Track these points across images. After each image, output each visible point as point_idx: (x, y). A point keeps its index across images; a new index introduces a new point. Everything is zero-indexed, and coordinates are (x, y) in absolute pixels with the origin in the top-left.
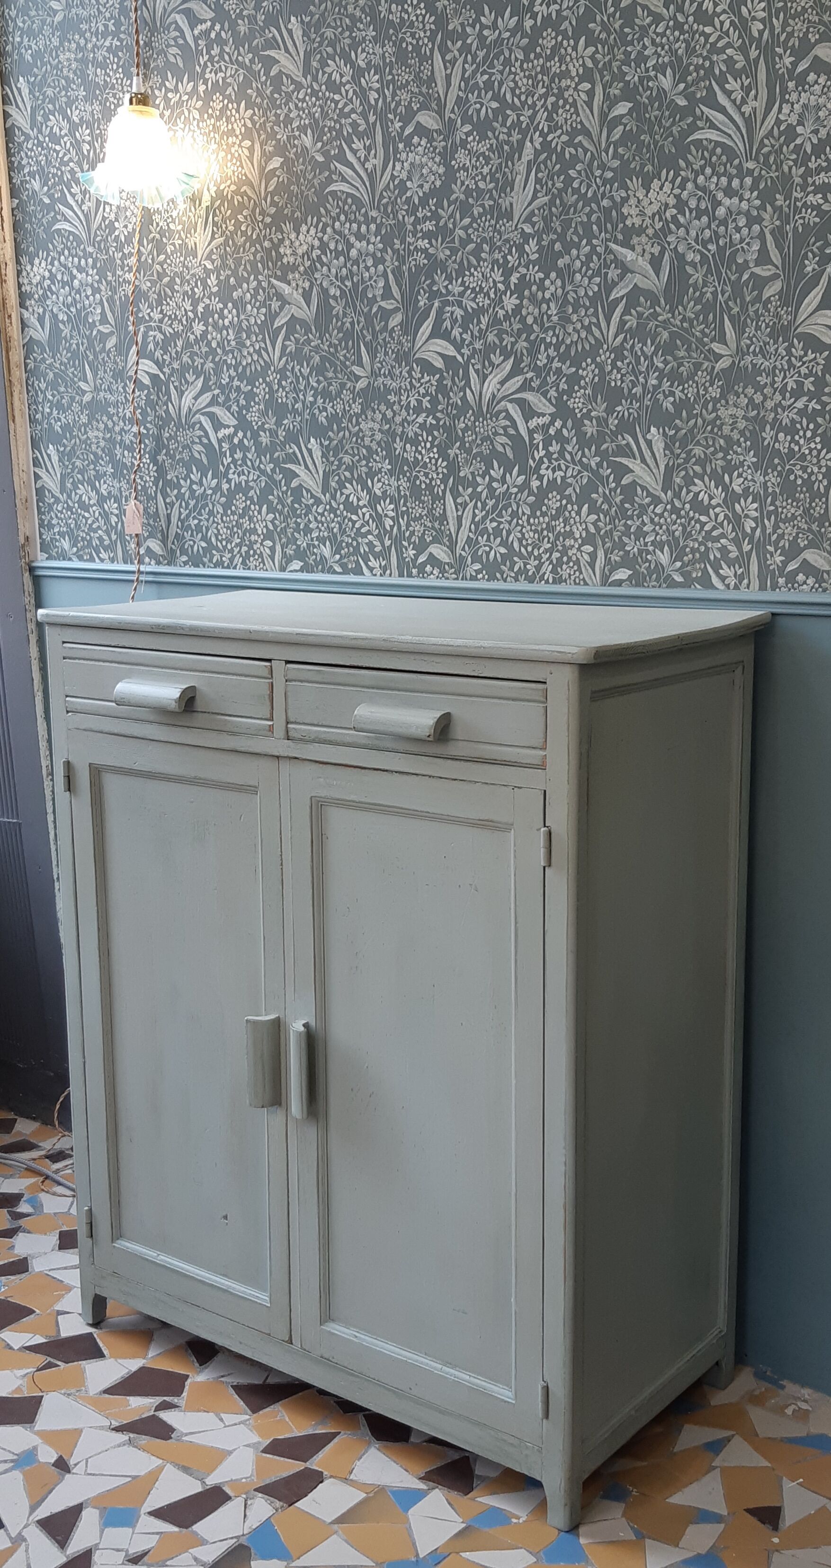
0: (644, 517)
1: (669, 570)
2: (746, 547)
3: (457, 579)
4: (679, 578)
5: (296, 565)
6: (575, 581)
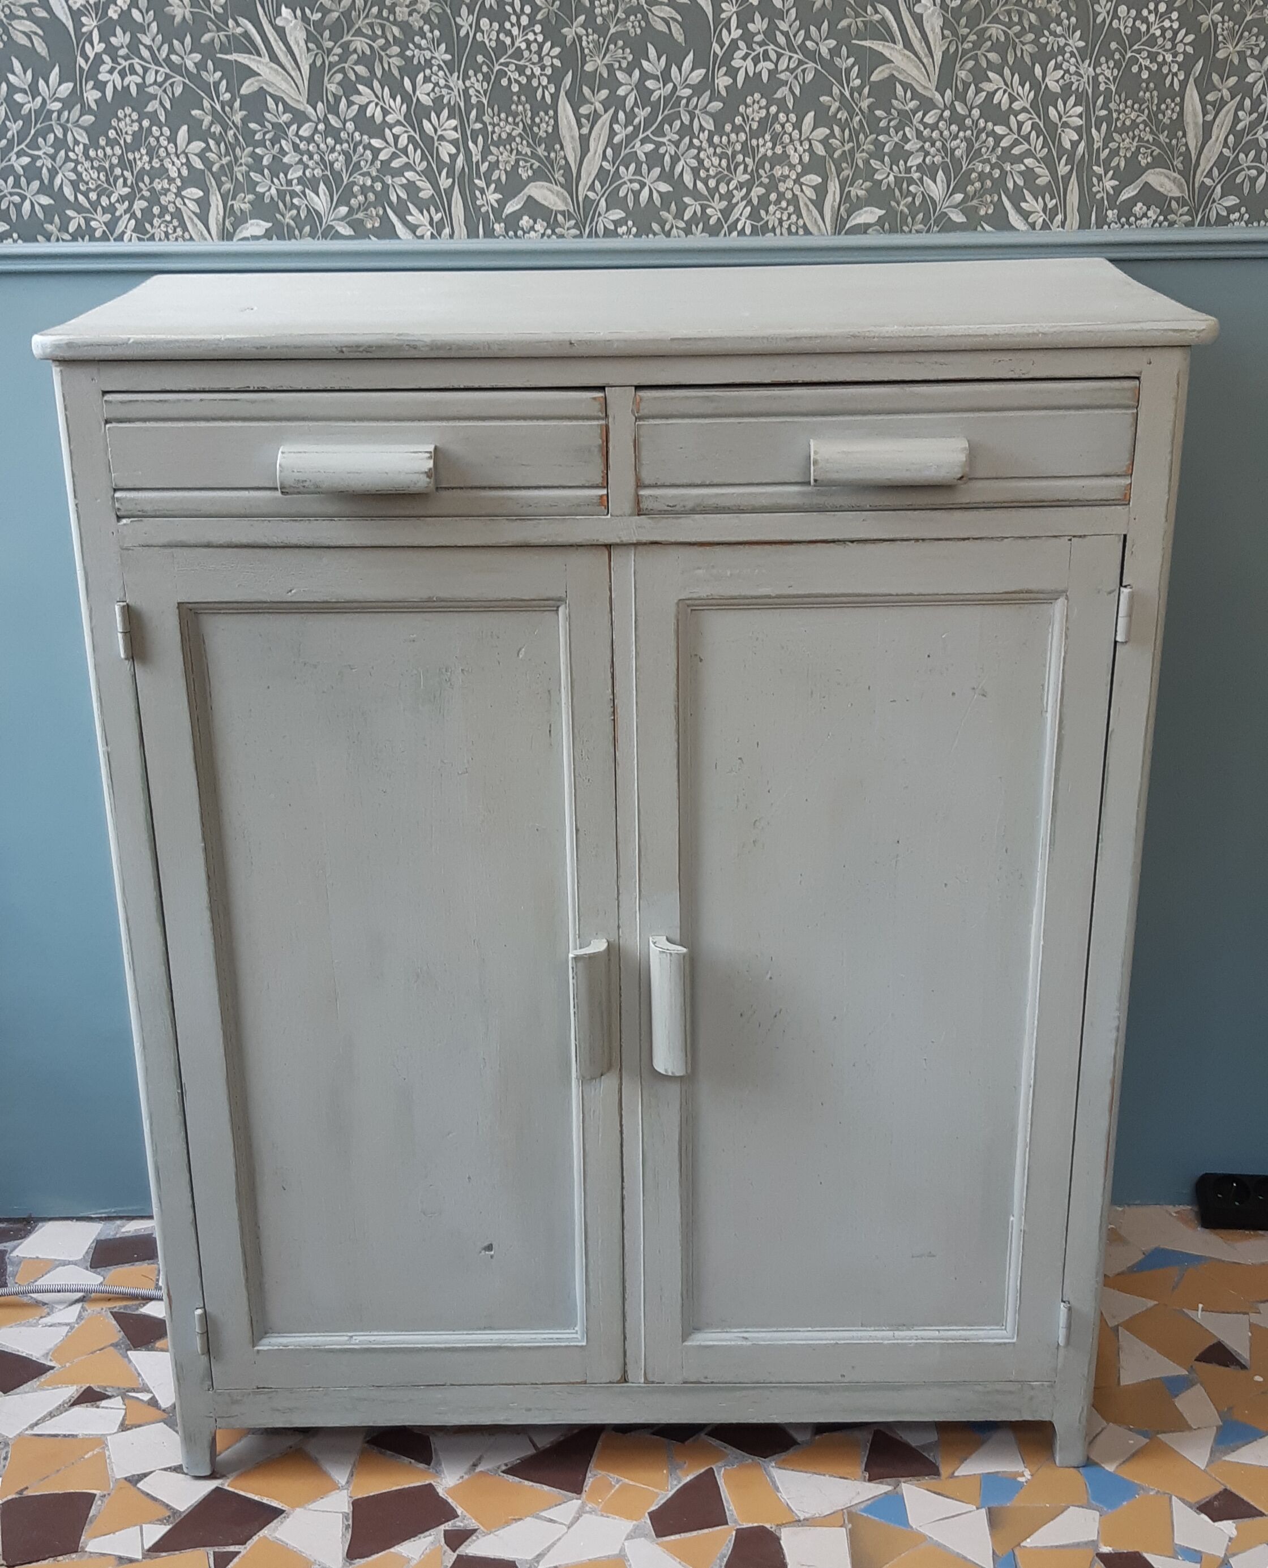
0: (907, 129)
1: (943, 207)
2: (1063, 169)
3: (581, 235)
4: (958, 217)
5: (256, 227)
6: (789, 229)
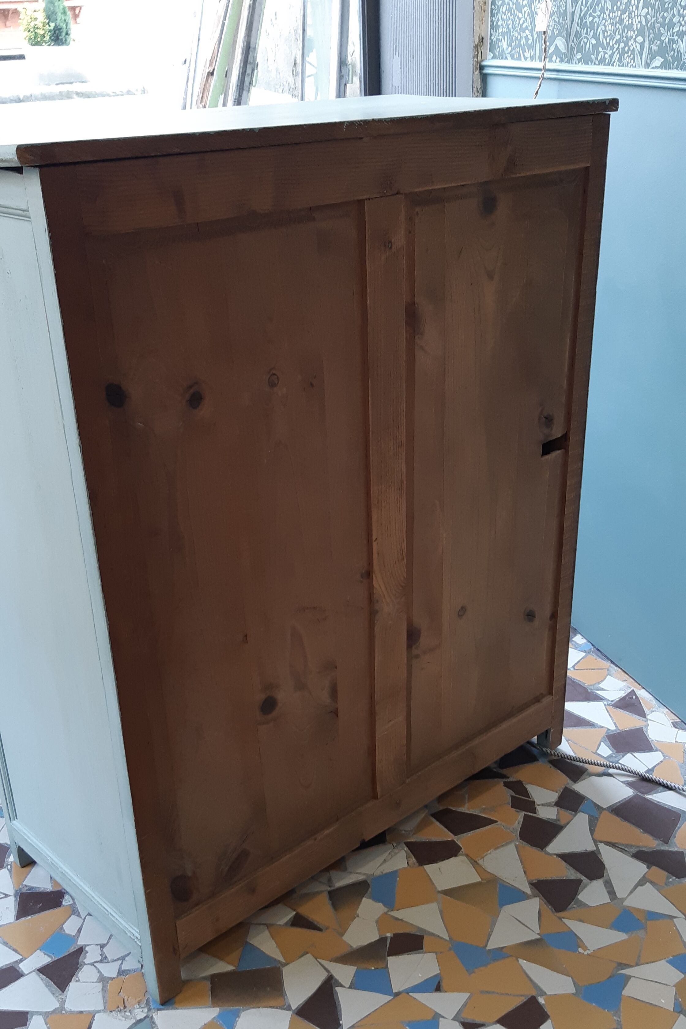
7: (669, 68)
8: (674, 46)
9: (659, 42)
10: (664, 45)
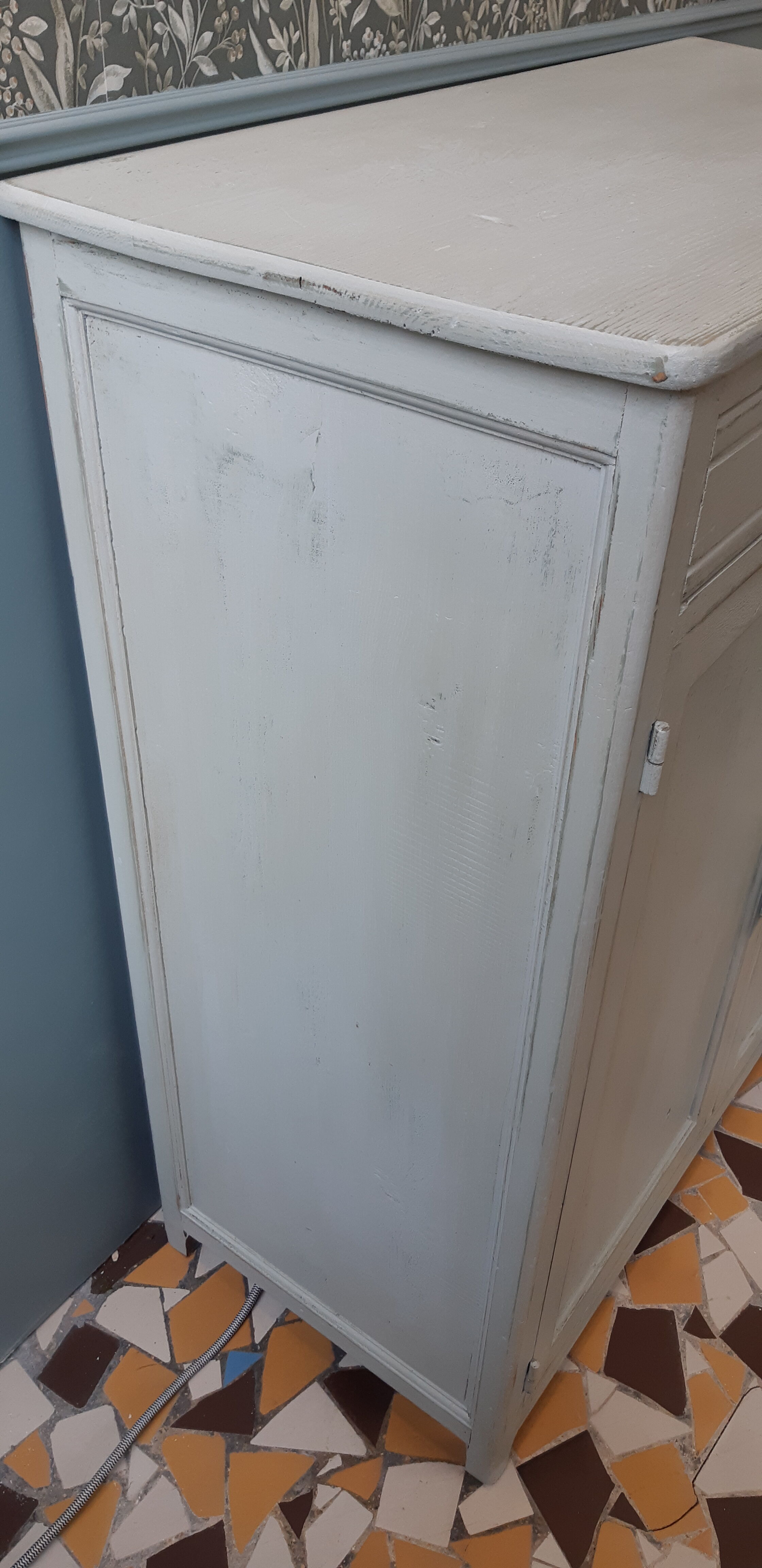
7: (153, 88)
8: (157, 28)
9: (106, 26)
10: (125, 31)
